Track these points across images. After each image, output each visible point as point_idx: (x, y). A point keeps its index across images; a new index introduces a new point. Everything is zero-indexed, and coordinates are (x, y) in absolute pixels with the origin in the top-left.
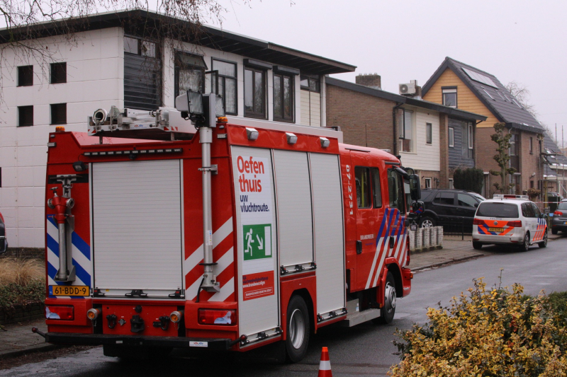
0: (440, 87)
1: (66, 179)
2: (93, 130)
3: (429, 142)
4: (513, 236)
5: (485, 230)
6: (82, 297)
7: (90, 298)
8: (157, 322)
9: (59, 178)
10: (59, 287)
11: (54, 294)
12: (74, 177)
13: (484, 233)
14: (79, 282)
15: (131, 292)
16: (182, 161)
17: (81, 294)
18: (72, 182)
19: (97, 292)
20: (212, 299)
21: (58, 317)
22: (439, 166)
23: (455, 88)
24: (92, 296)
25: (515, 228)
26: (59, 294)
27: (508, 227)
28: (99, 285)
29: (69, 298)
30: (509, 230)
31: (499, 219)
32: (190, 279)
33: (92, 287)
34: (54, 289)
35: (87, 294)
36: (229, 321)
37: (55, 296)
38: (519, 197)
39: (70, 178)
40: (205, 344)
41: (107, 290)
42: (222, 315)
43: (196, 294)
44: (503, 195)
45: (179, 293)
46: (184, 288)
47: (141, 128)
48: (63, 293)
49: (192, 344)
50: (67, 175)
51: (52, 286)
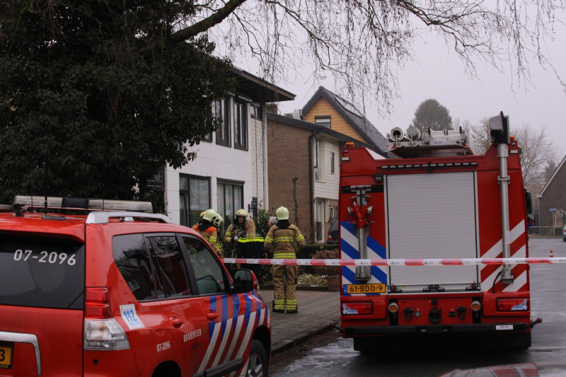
0: (313, 117)
1: (361, 189)
2: (392, 146)
3: (333, 171)
6: (378, 294)
7: (386, 294)
8: (452, 313)
9: (353, 189)
10: (354, 286)
11: (349, 292)
12: (368, 188)
14: (374, 280)
15: (427, 287)
16: (476, 173)
17: (377, 291)
18: (366, 192)
19: (393, 289)
20: (506, 290)
21: (356, 312)
22: (338, 195)
23: (329, 117)
24: (388, 292)
26: (355, 292)
28: (394, 282)
29: (365, 295)
32: (486, 273)
33: (388, 284)
34: (349, 287)
35: (383, 290)
36: (525, 308)
37: (349, 294)
39: (365, 188)
40: (511, 327)
41: (403, 286)
42: (518, 303)
43: (491, 286)
45: (474, 287)
46: (480, 281)
47: (440, 144)
48: (359, 291)
49: (498, 327)
50: (362, 186)
51: (346, 285)
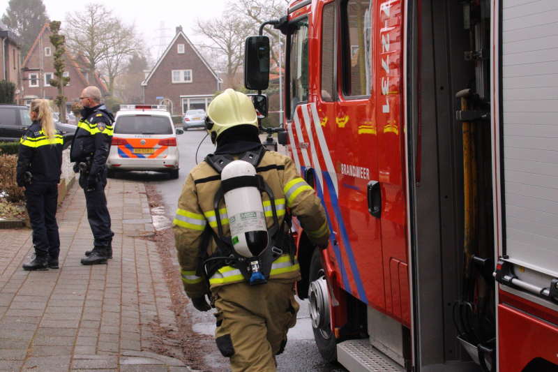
4: (168, 158)
5: (127, 152)
13: (127, 157)
25: (170, 147)
27: (160, 146)
30: (160, 150)
31: (148, 137)
38: (156, 107)
44: (134, 106)
